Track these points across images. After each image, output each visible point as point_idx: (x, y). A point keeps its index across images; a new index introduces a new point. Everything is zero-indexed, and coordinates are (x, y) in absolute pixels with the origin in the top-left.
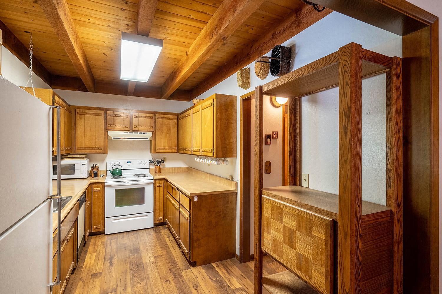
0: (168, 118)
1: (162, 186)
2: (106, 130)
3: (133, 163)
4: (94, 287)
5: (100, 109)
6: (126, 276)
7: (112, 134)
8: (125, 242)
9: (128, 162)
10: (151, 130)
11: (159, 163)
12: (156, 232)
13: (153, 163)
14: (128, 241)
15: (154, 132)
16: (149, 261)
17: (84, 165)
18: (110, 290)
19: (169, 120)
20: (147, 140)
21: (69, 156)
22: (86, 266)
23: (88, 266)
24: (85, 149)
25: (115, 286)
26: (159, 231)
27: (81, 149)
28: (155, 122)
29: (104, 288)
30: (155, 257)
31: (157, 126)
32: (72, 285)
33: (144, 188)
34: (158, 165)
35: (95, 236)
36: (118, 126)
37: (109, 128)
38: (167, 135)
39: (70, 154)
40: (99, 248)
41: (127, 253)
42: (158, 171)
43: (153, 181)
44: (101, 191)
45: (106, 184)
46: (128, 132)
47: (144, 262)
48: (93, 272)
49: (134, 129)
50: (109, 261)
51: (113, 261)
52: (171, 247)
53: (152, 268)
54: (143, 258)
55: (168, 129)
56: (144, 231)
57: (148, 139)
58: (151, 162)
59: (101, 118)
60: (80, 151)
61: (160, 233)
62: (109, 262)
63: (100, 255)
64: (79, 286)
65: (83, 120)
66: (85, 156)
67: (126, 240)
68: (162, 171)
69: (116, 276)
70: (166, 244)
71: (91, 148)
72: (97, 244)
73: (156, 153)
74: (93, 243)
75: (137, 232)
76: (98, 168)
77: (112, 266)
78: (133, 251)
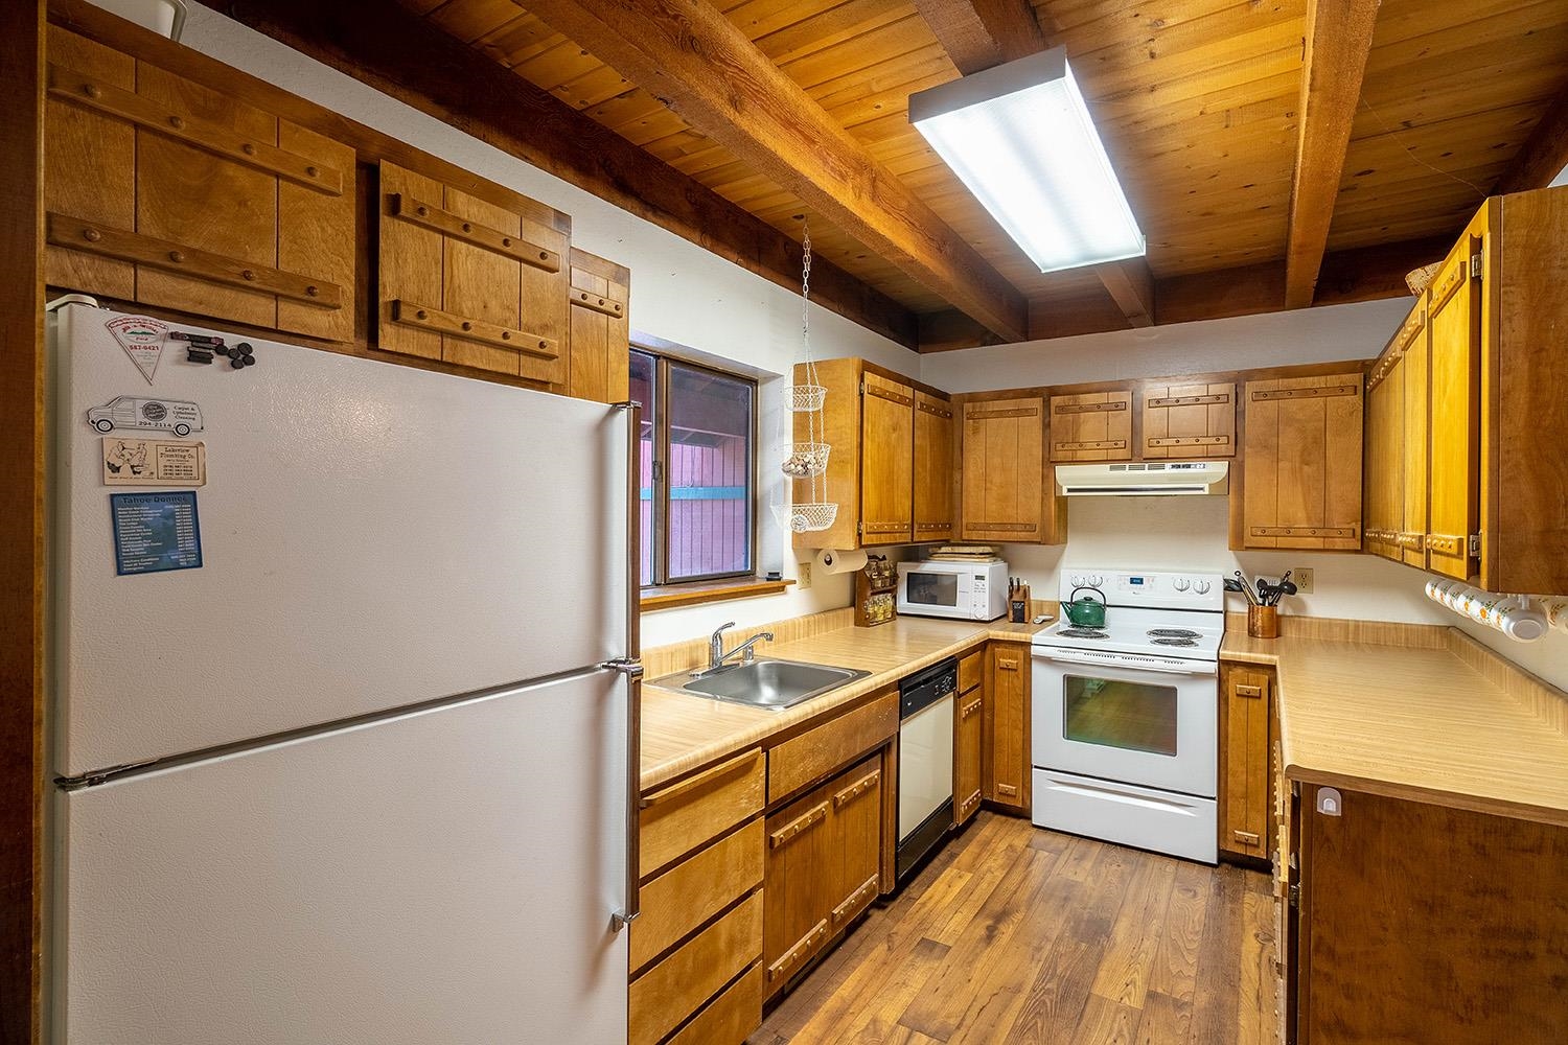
0: (1306, 393)
1: (1259, 698)
2: (1049, 463)
3: (1151, 587)
4: (904, 983)
5: (1032, 393)
6: (1006, 1007)
7: (1068, 477)
8: (1080, 878)
9: (1133, 581)
10: (1223, 450)
11: (1269, 592)
12: (1220, 888)
13: (1242, 590)
14: (1090, 879)
15: (1239, 457)
16: (1115, 997)
17: (982, 578)
18: (933, 1026)
19: (1316, 403)
20: (1201, 492)
21: (944, 549)
22: (924, 904)
23: (930, 905)
24: (986, 527)
25: (953, 1022)
26: (1236, 891)
27: (975, 527)
28: (1239, 415)
29: (922, 1009)
30: (1152, 996)
31: (1253, 428)
32: (862, 942)
33: (1174, 690)
34: (1264, 604)
35: (1003, 818)
36: (1089, 446)
37: (1060, 455)
38: (1301, 469)
39: (947, 543)
40: (991, 863)
41: (1061, 920)
42: (1263, 627)
43: (1213, 667)
44: (1021, 671)
45: (1035, 650)
46: (1127, 465)
47: (1097, 990)
48: (929, 935)
49: (1148, 452)
50: (989, 922)
51: (1002, 927)
52: (1248, 990)
53: (1114, 1035)
54: (1102, 974)
55: (1310, 440)
56: (1171, 866)
57: (1202, 489)
58: (1231, 587)
59: (1033, 424)
60: (974, 536)
61: (1234, 900)
62: (988, 928)
63: (979, 887)
64: (873, 955)
65: (982, 436)
66: (988, 549)
67: (1085, 875)
68: (1290, 633)
69: (977, 989)
70: (1235, 966)
71: (1003, 526)
72: (993, 845)
73: (1247, 548)
74: (984, 838)
75: (1143, 857)
76: (1026, 594)
77: (989, 944)
78: (1083, 925)
